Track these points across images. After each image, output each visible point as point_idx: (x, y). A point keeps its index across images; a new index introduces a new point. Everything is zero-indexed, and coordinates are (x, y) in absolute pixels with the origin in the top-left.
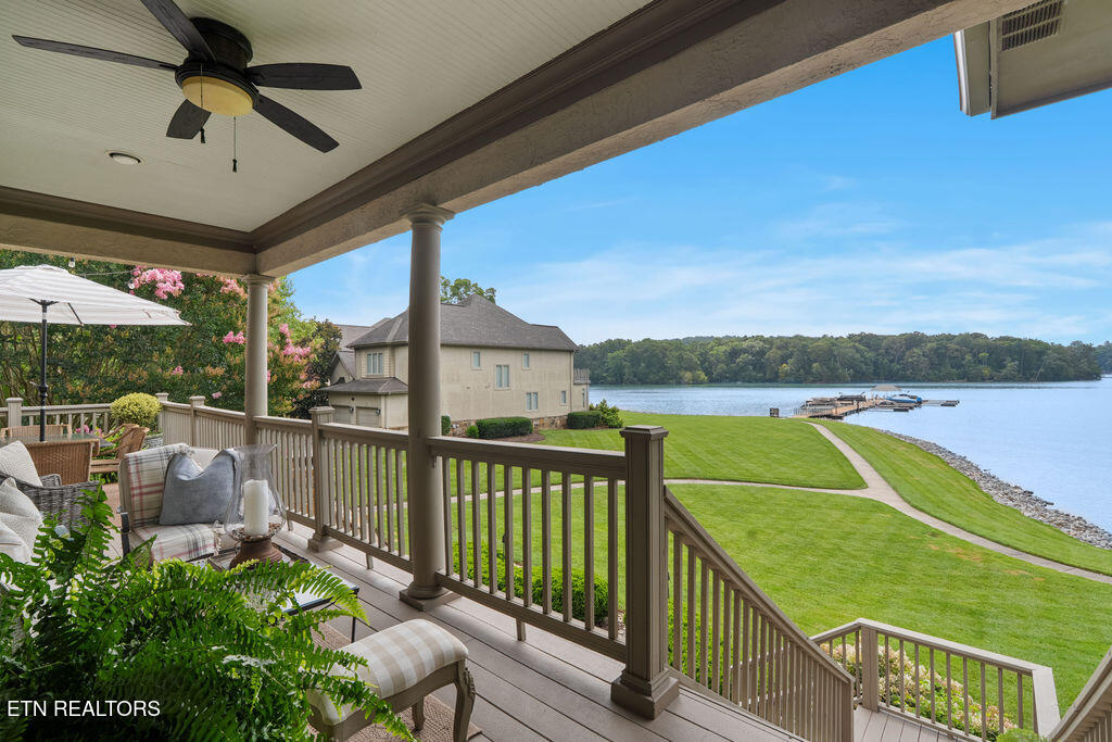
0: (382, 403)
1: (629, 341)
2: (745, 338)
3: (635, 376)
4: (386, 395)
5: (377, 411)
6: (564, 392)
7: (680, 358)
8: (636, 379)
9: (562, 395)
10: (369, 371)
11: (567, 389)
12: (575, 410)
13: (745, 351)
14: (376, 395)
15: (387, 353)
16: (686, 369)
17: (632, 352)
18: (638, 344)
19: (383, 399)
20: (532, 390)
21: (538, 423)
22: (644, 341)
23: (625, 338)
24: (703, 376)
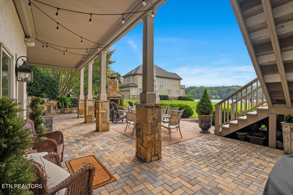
0: (130, 89)
1: (196, 87)
2: (233, 86)
3: (198, 97)
4: (131, 87)
5: (129, 91)
6: (178, 91)
7: (212, 92)
8: (198, 98)
9: (177, 91)
10: (127, 82)
11: (178, 90)
12: (181, 96)
13: (232, 90)
14: (129, 87)
15: (131, 77)
16: (213, 95)
17: (197, 90)
18: (199, 88)
19: (131, 88)
20: (169, 89)
21: (170, 98)
22: (201, 87)
23: (195, 86)
24: (219, 97)
